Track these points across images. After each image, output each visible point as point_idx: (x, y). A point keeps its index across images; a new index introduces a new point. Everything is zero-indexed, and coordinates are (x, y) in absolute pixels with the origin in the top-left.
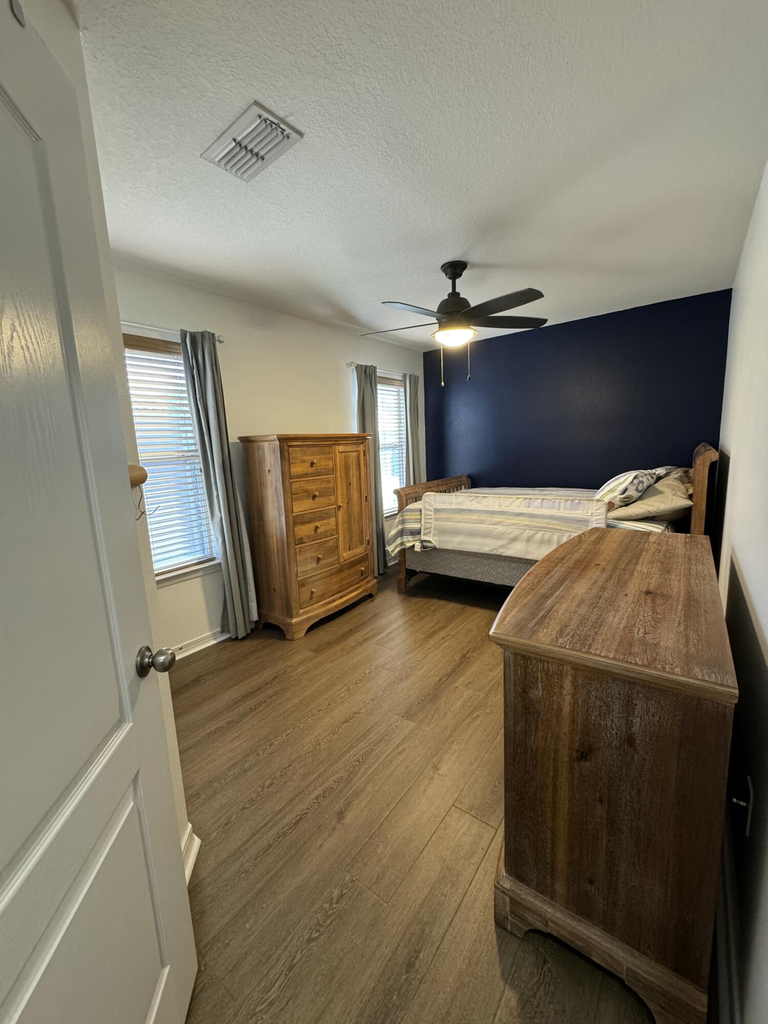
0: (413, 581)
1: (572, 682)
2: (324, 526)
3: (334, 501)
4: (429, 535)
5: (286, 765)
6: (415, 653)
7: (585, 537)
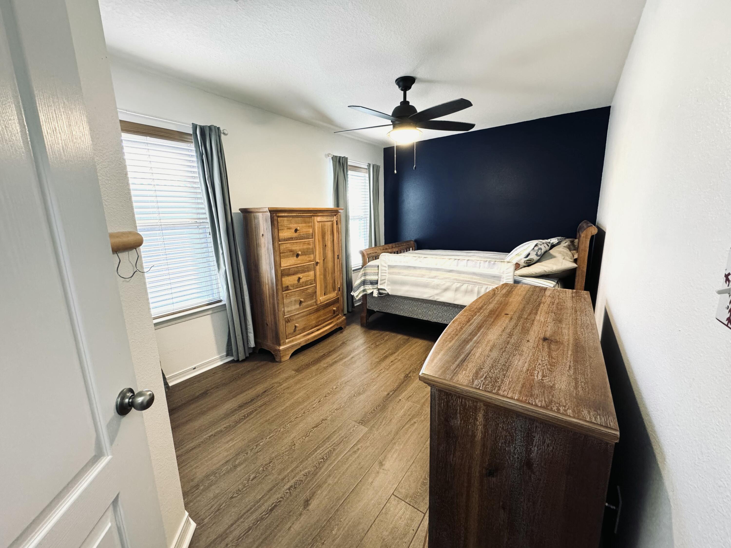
0: (372, 318)
1: (484, 415)
2: (305, 277)
3: (312, 258)
4: (384, 285)
5: (268, 462)
6: (371, 373)
7: (498, 291)
